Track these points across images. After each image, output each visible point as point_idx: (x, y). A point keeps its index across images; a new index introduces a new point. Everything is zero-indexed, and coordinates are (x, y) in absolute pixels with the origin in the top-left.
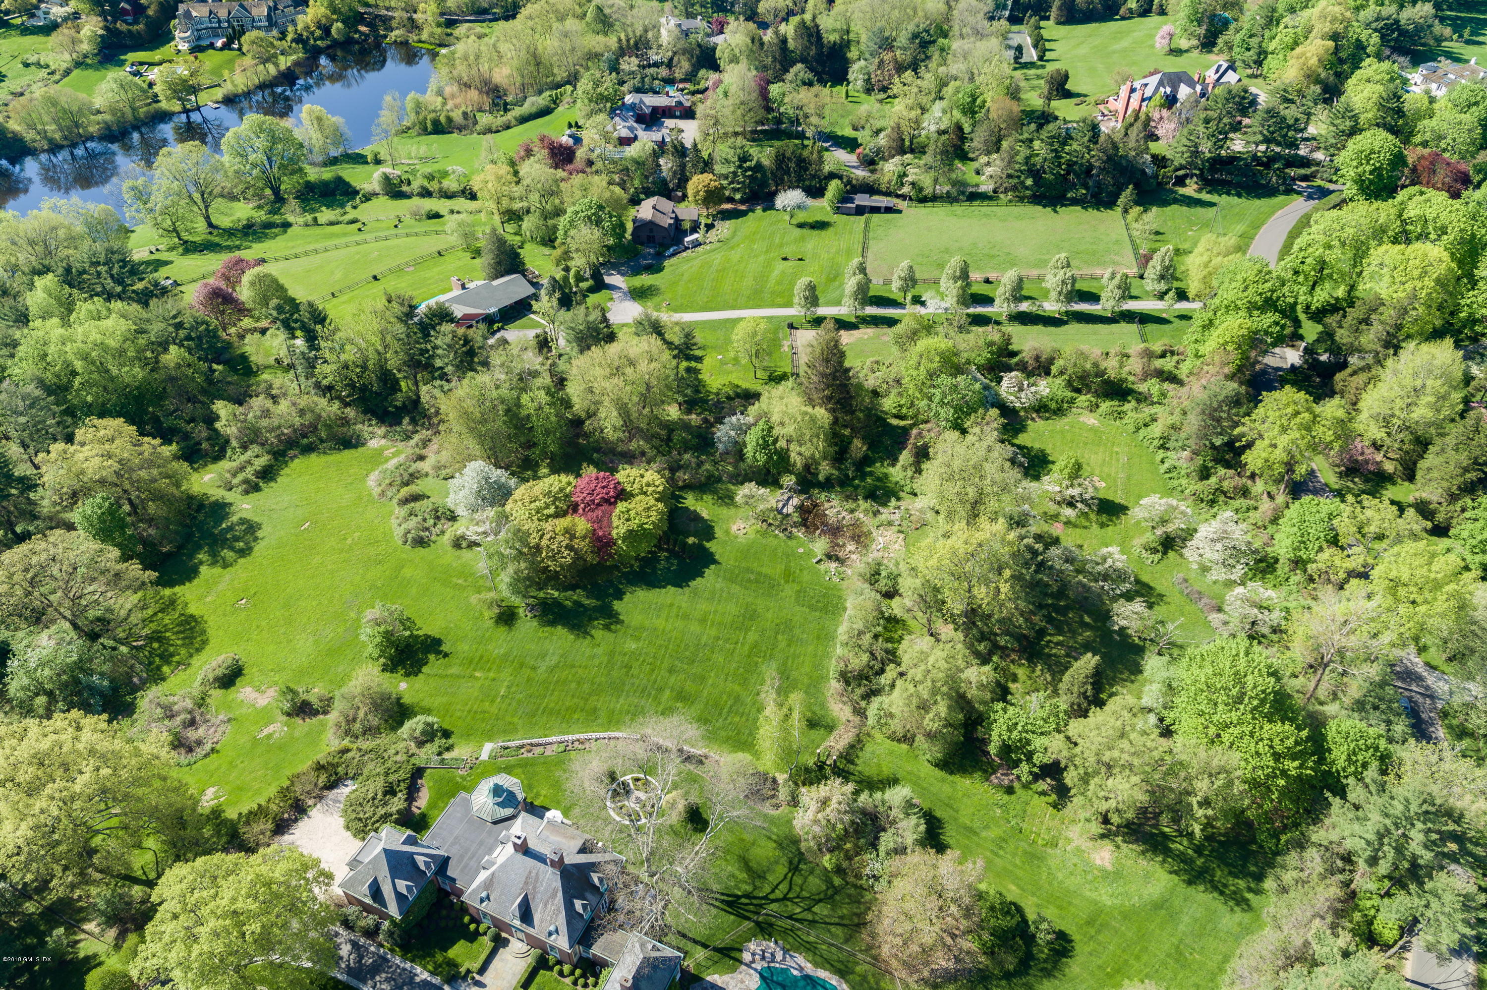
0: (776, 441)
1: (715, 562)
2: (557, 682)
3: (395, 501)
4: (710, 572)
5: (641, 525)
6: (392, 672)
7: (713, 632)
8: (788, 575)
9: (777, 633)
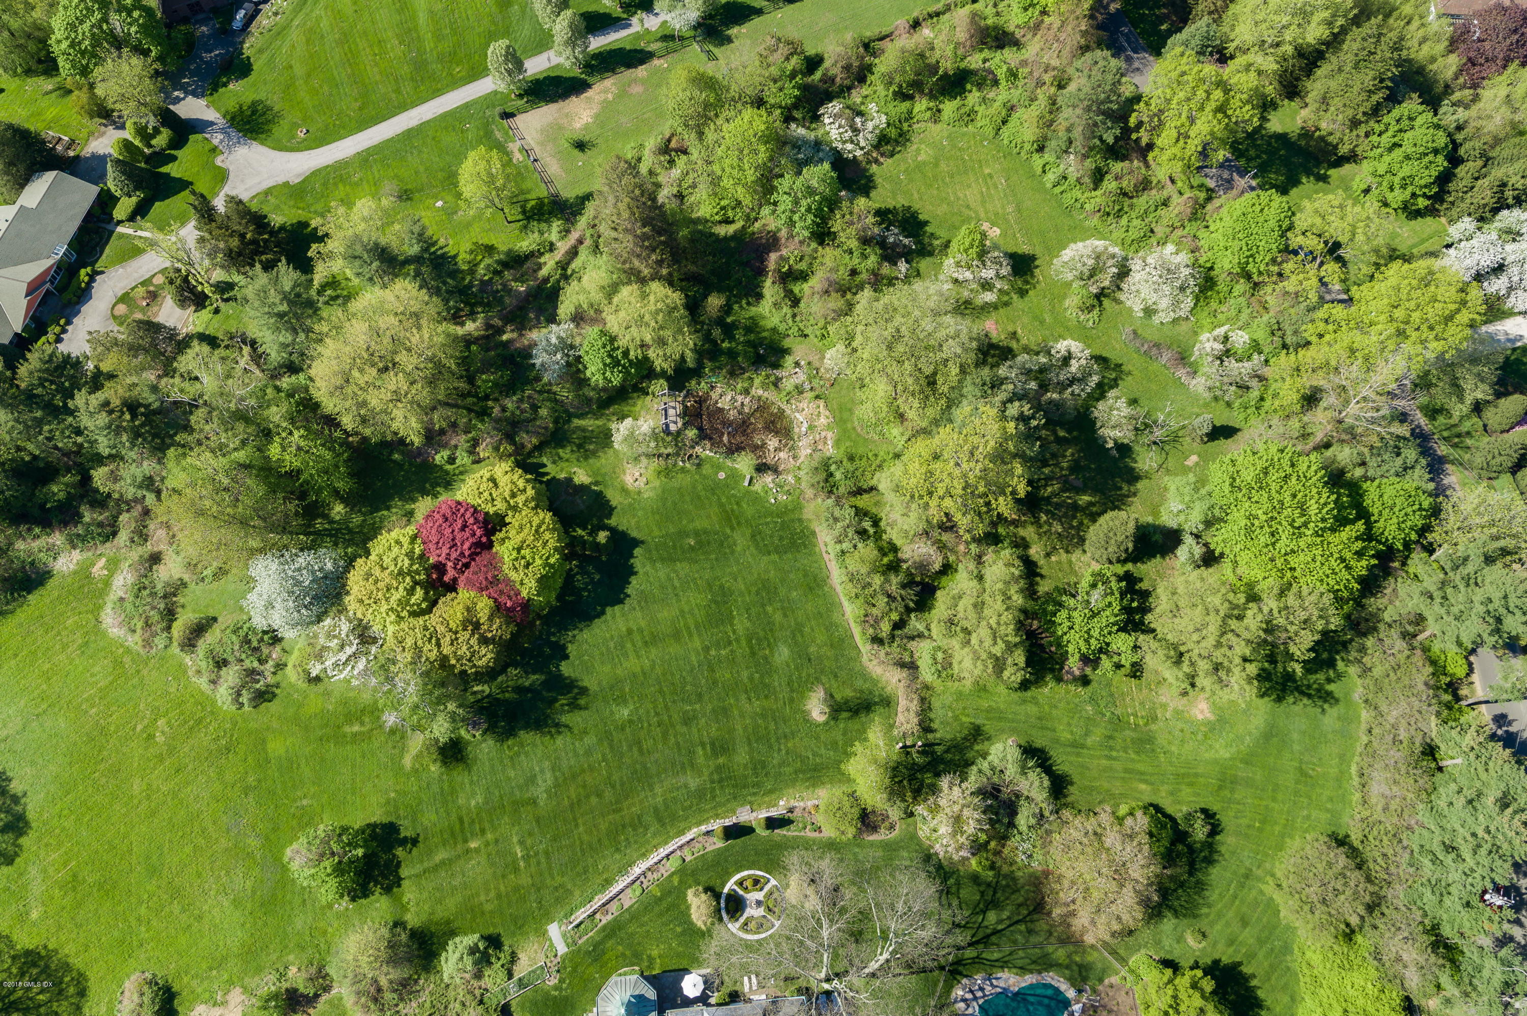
0: (626, 353)
1: (636, 543)
2: (572, 805)
3: (175, 649)
4: (639, 559)
5: (546, 564)
6: (366, 896)
7: (697, 643)
8: (730, 518)
9: (763, 606)
